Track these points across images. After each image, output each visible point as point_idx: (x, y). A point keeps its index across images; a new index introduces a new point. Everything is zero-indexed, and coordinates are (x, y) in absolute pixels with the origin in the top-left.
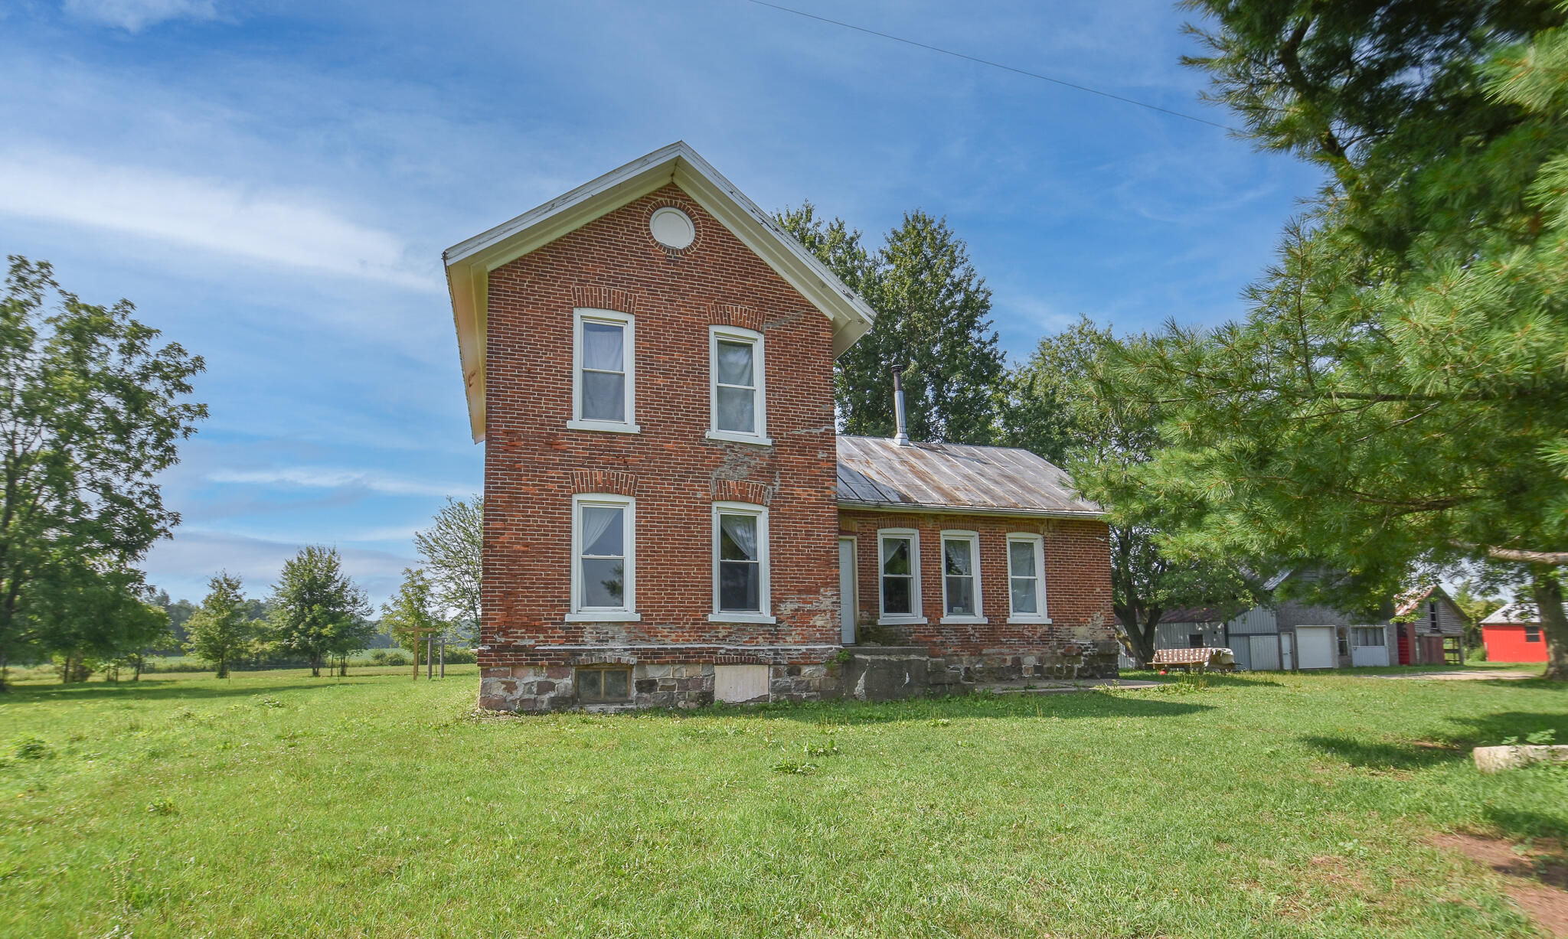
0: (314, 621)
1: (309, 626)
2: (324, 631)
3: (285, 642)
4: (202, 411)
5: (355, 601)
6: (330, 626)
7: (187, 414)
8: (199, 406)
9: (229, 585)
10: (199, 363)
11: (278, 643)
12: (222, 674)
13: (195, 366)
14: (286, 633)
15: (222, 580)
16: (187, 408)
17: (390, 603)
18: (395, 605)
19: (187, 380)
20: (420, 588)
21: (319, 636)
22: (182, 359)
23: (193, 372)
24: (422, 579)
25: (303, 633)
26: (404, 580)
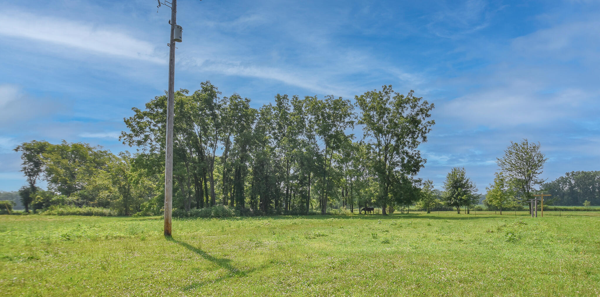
0: (459, 194)
1: (457, 196)
2: (463, 198)
3: (449, 201)
4: (433, 123)
5: (471, 186)
6: (465, 196)
7: (429, 124)
8: (432, 121)
9: (429, 182)
10: (432, 106)
11: (445, 202)
12: (429, 212)
13: (431, 107)
14: (449, 199)
15: (427, 181)
16: (429, 122)
17: (489, 187)
18: (491, 187)
19: (429, 113)
20: (502, 180)
21: (461, 199)
22: (427, 106)
23: (431, 109)
24: (503, 176)
25: (455, 198)
26: (495, 177)
